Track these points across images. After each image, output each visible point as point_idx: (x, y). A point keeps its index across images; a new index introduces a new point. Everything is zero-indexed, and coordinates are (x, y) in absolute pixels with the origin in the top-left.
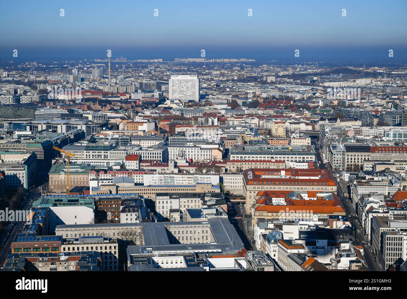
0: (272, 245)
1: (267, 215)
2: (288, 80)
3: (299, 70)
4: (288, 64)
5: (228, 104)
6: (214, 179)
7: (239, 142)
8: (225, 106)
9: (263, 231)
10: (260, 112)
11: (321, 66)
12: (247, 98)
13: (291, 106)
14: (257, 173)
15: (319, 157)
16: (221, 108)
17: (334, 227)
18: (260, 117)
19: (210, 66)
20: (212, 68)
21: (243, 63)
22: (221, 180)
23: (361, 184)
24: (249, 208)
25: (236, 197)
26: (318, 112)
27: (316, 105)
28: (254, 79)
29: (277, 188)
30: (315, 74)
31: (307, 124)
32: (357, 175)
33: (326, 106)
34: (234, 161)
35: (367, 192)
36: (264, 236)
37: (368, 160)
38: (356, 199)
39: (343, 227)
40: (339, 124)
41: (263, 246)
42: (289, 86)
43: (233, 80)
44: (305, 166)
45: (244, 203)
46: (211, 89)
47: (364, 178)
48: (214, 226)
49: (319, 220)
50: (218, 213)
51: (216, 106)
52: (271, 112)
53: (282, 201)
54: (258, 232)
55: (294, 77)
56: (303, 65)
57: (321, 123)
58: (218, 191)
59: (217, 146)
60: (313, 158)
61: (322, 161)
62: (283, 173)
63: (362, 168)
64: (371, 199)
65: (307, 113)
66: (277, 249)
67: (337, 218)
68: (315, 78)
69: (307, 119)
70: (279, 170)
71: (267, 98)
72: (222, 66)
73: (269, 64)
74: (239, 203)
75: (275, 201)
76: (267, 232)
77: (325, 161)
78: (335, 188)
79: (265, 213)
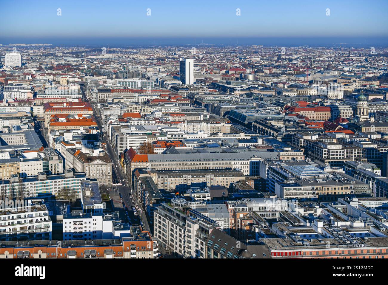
0: (58, 144)
1: (56, 128)
2: (69, 55)
3: (75, 50)
4: (69, 47)
5: (37, 68)
6: (28, 109)
7: (42, 88)
8: (35, 69)
9: (54, 137)
10: (54, 72)
11: (86, 48)
12: (47, 65)
13: (71, 69)
14: (51, 105)
15: (84, 95)
16: (33, 70)
17: (91, 133)
18: (54, 75)
19: (28, 48)
20: (29, 49)
21: (46, 46)
22: (32, 109)
23: (105, 109)
24: (46, 124)
25: (40, 118)
26: (84, 71)
27: (83, 68)
28: (51, 55)
29: (61, 113)
30: (83, 52)
31: (78, 78)
32: (104, 105)
33: (89, 68)
34: (39, 99)
35: (109, 114)
36: (54, 139)
37: (110, 97)
38: (103, 118)
39: (96, 133)
40: (95, 78)
41: (53, 145)
42: (70, 58)
43: (40, 55)
44: (77, 100)
45: (44, 122)
46: (28, 60)
47: (107, 106)
48: (27, 135)
49: (84, 129)
50: (29, 127)
51: (30, 69)
52: (60, 72)
53: (64, 120)
54: (51, 137)
55: (72, 53)
56: (77, 47)
57: (86, 77)
58: (30, 115)
59: (30, 91)
60: (81, 96)
61: (86, 98)
62: (65, 104)
63: (107, 101)
64: (111, 117)
65: (79, 73)
66: (60, 146)
67: (93, 128)
68: (83, 54)
69: (79, 75)
70: (62, 103)
71: (58, 65)
72: (35, 48)
73: (59, 47)
74: (41, 122)
75: (60, 120)
76: (56, 137)
77: (88, 98)
78: (92, 112)
79: (55, 127)
